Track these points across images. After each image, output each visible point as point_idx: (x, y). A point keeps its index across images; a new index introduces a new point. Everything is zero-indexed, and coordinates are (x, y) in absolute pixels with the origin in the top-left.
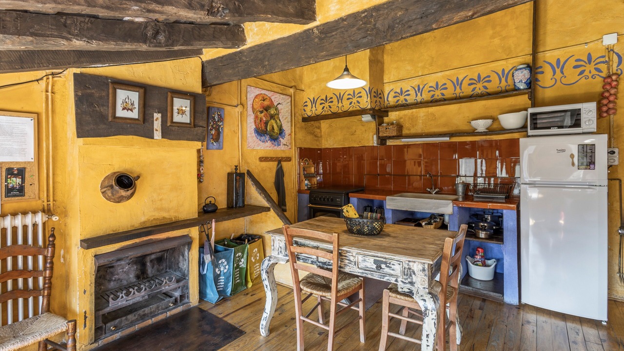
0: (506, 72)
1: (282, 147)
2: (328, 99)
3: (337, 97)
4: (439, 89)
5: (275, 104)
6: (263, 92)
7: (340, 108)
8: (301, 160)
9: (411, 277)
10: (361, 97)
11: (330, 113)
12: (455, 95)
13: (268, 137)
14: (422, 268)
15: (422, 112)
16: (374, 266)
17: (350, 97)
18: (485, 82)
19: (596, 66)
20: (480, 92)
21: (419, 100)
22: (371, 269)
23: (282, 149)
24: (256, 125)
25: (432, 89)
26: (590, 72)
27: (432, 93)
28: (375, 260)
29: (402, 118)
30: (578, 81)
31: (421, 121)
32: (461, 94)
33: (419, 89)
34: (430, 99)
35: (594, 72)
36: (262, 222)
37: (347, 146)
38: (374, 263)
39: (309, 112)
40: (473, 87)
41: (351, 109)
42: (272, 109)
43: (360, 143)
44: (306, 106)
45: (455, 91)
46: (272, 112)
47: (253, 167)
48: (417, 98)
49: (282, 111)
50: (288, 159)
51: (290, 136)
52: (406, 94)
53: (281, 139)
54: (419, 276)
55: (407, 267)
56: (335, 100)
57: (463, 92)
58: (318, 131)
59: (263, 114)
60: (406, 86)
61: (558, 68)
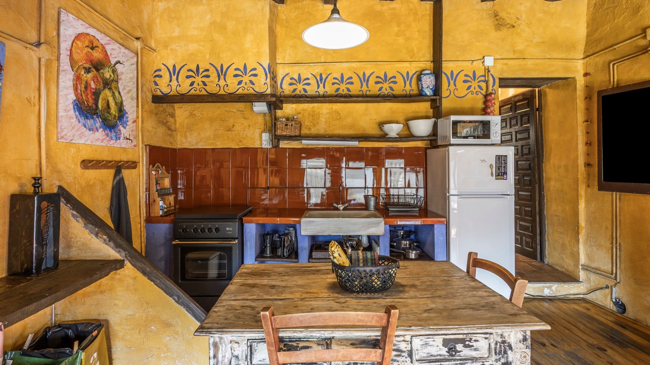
0: (410, 76)
1: (123, 143)
2: (201, 70)
3: (217, 70)
4: (344, 83)
5: (113, 61)
6: (92, 32)
7: (222, 88)
8: (151, 166)
9: (506, 355)
10: (255, 75)
11: (204, 93)
12: (361, 92)
13: (98, 123)
14: (521, 337)
15: (325, 108)
16: (444, 351)
17: (238, 72)
18: (392, 82)
19: (479, 84)
20: (386, 93)
21: (322, 93)
22: (439, 357)
23: (123, 146)
24: (76, 95)
25: (336, 81)
26: (475, 89)
27: (336, 86)
28: (444, 340)
29: (300, 113)
30: (466, 95)
31: (323, 120)
32: (368, 93)
33: (321, 79)
34: (333, 93)
35: (478, 89)
36: (102, 292)
37: (221, 147)
38: (444, 345)
39: (165, 86)
40: (380, 85)
41: (240, 91)
42: (107, 69)
43: (240, 144)
44: (160, 76)
45: (361, 87)
46: (107, 75)
47: (70, 179)
48: (319, 90)
49: (123, 77)
50: (133, 165)
51: (135, 124)
52: (305, 82)
53: (121, 128)
54: (518, 350)
55: (500, 340)
56: (213, 74)
57: (370, 91)
58: (171, 120)
59: (90, 76)
60: (305, 72)
61: (452, 80)
